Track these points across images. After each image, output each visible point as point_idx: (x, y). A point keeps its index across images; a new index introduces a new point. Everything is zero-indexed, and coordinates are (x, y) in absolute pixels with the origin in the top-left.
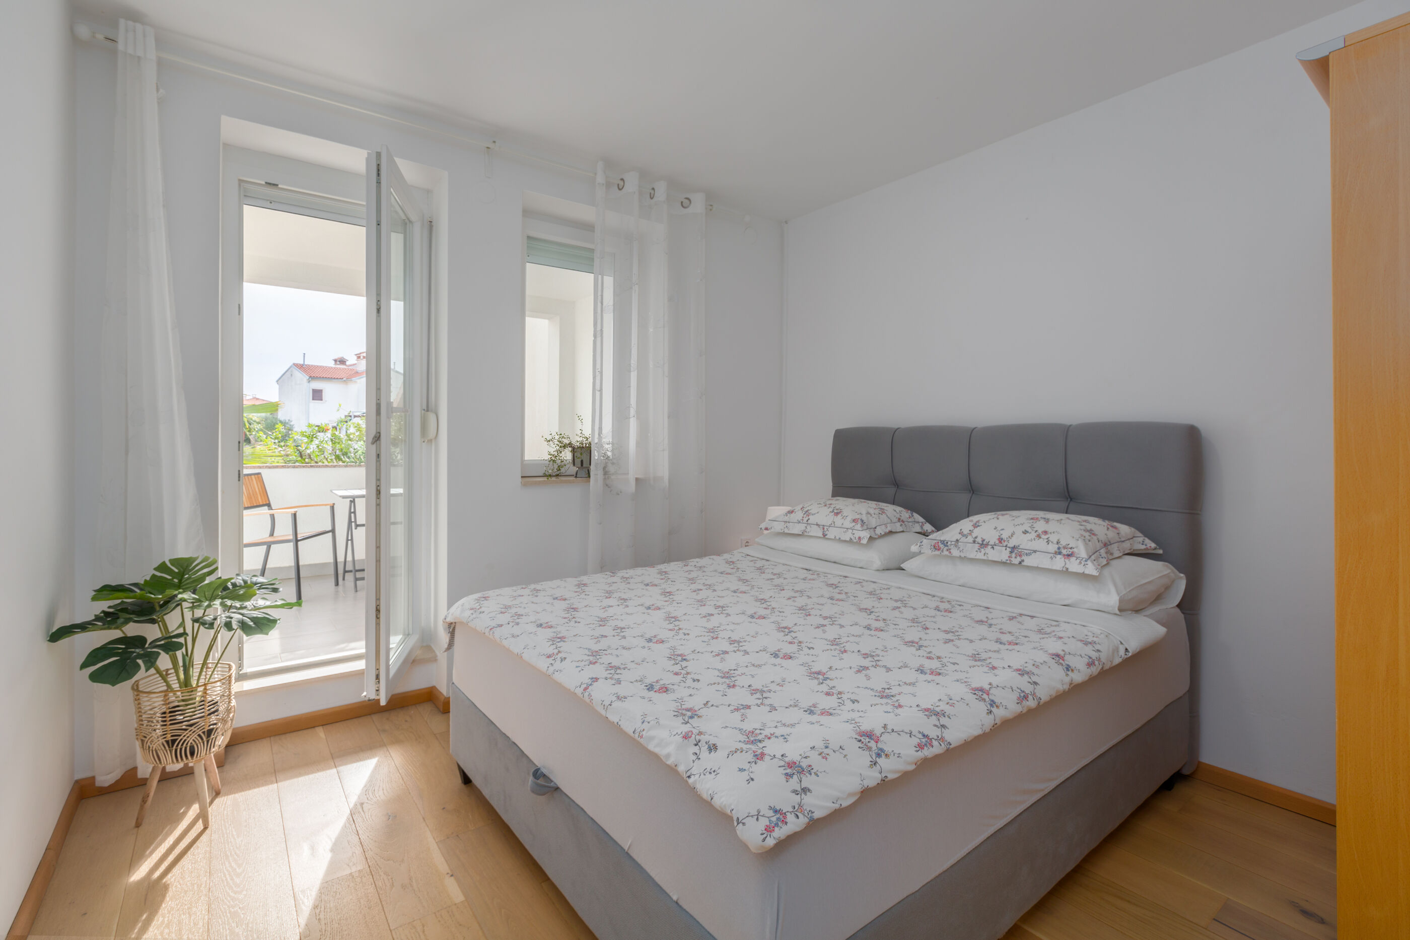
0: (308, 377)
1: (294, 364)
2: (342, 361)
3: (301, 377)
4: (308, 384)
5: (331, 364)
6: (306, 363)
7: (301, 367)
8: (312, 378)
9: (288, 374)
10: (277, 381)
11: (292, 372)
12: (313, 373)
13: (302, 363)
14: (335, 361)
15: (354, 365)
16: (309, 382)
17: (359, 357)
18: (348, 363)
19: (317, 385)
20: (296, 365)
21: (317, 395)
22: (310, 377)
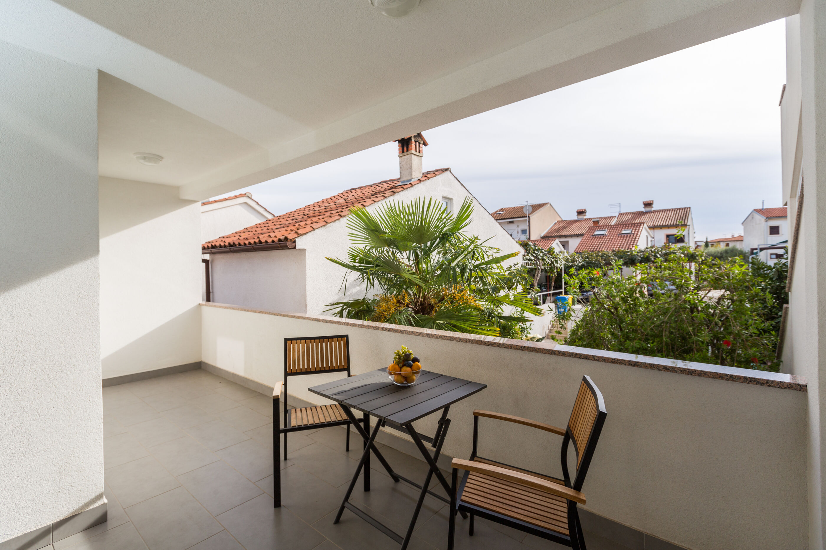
0: (765, 218)
3: (760, 219)
4: (766, 223)
6: (764, 208)
7: (759, 211)
8: (769, 218)
9: (750, 217)
10: (742, 224)
11: (753, 215)
12: (770, 214)
13: (761, 208)
16: (767, 221)
19: (774, 223)
20: (756, 210)
21: (774, 230)
22: (767, 217)
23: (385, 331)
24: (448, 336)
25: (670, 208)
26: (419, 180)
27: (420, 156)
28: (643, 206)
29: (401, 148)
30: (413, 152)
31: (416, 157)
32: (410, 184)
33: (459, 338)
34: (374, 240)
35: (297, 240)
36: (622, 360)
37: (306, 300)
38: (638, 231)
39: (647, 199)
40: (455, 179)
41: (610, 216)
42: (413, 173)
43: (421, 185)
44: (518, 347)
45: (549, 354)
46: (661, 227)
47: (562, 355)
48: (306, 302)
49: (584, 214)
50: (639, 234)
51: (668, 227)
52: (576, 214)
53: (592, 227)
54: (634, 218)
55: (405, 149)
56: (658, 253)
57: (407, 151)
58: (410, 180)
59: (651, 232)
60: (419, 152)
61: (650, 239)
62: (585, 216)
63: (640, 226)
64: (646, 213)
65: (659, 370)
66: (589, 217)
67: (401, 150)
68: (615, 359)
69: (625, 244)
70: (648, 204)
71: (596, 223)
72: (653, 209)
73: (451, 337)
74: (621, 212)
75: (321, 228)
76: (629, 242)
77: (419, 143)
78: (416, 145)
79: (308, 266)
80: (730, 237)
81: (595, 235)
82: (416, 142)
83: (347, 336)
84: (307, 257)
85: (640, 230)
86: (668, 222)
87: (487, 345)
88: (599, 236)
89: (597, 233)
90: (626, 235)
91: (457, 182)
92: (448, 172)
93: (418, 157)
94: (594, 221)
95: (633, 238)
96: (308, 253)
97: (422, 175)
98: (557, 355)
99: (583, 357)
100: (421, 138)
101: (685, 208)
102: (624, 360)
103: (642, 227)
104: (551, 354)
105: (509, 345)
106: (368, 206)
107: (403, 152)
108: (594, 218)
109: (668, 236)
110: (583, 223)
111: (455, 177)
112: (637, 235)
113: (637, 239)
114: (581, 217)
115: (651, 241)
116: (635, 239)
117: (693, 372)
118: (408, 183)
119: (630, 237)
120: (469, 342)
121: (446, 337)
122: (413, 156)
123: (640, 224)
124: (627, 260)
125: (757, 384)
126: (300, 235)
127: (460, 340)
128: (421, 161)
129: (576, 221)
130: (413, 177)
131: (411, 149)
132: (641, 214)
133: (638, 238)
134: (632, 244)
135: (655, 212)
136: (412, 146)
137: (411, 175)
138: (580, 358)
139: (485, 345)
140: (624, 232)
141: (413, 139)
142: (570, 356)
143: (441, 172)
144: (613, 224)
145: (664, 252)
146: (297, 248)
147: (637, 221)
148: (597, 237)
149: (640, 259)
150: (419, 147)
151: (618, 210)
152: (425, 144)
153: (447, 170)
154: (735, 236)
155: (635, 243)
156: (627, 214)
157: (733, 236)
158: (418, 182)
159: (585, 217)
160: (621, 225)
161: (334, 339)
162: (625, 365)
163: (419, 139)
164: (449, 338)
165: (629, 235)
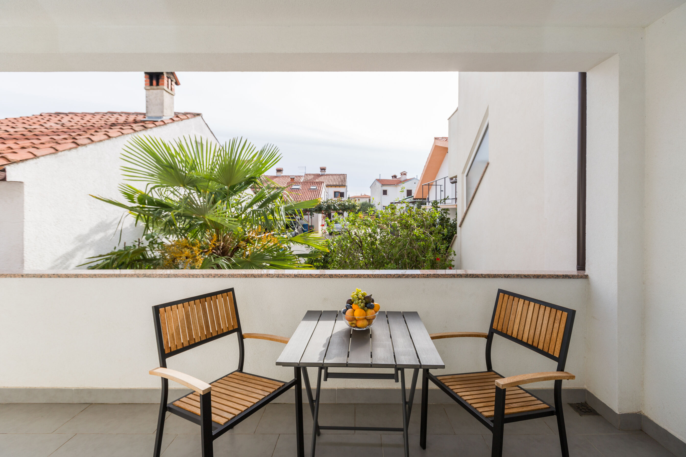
1: (376, 179)
2: (395, 177)
3: (378, 184)
4: (381, 188)
5: (391, 178)
6: (381, 179)
7: (378, 180)
8: (383, 185)
9: (374, 184)
10: (370, 187)
12: (383, 182)
13: (379, 178)
14: (392, 177)
15: (400, 178)
17: (402, 174)
18: (397, 177)
19: (385, 188)
20: (377, 180)
21: (385, 192)
22: (382, 185)
23: (272, 277)
24: (355, 275)
25: (335, 173)
26: (171, 119)
27: (172, 95)
28: (320, 170)
29: (148, 80)
30: (165, 87)
31: (167, 94)
32: (162, 121)
33: (367, 274)
34: (162, 177)
35: (8, 168)
36: (500, 274)
37: (23, 253)
38: (321, 188)
39: (323, 166)
40: (206, 125)
41: (299, 175)
42: (165, 111)
43: (175, 125)
44: (424, 275)
45: (450, 277)
46: (331, 186)
47: (460, 277)
48: (23, 256)
49: (281, 172)
50: (321, 190)
51: (336, 186)
52: (276, 171)
53: (290, 182)
54: (314, 178)
55: (154, 82)
56: (335, 203)
57: (158, 84)
58: (161, 117)
59: (327, 188)
60: (171, 90)
61: (326, 194)
62: (282, 173)
63: (321, 184)
64: (322, 175)
65: (522, 278)
66: (285, 175)
67: (148, 82)
68: (495, 275)
69: (313, 196)
70: (323, 169)
71: (292, 179)
72: (326, 173)
73: (358, 275)
74: (306, 173)
75: (48, 156)
76: (316, 195)
77: (172, 81)
78: (168, 81)
79: (26, 205)
80: (360, 195)
81: (292, 189)
82: (168, 78)
83: (232, 290)
84: (26, 193)
85: (322, 187)
86: (335, 183)
87: (396, 278)
88: (296, 190)
89: (294, 187)
90: (313, 190)
91: (208, 129)
92: (199, 118)
93: (170, 95)
94: (291, 178)
95: (317, 192)
96: (26, 189)
97: (173, 115)
98: (456, 277)
99: (474, 276)
100: (173, 76)
101: (344, 175)
102: (501, 275)
103: (322, 185)
104: (452, 277)
105: (417, 274)
106: (115, 137)
107: (151, 84)
108: (291, 176)
109: (335, 192)
110: (281, 179)
111: (206, 124)
112: (320, 190)
113: (320, 194)
114: (279, 174)
115: (327, 195)
116: (319, 193)
117: (539, 276)
118: (159, 120)
119: (316, 191)
120: (378, 277)
121: (353, 275)
122: (164, 92)
123: (322, 182)
124: (317, 208)
125: (568, 278)
126: (11, 162)
127: (368, 276)
128: (173, 99)
129: (276, 177)
130: (165, 114)
131: (163, 84)
132: (319, 176)
133: (321, 192)
134: (317, 196)
135: (327, 175)
136: (163, 81)
137: (162, 112)
138: (472, 277)
139: (394, 277)
140: (312, 188)
141: (165, 76)
142: (466, 277)
143: (192, 115)
144: (301, 181)
145: (338, 203)
146: (8, 179)
147: (317, 180)
148: (294, 190)
149: (325, 207)
150: (171, 84)
151: (304, 172)
152: (177, 83)
153: (198, 115)
154: (363, 195)
155: (319, 196)
156: (310, 175)
157: (361, 195)
158: (171, 121)
159: (282, 175)
160: (309, 182)
161: (218, 296)
162: (502, 277)
163: (172, 76)
164: (356, 276)
165: (315, 190)
